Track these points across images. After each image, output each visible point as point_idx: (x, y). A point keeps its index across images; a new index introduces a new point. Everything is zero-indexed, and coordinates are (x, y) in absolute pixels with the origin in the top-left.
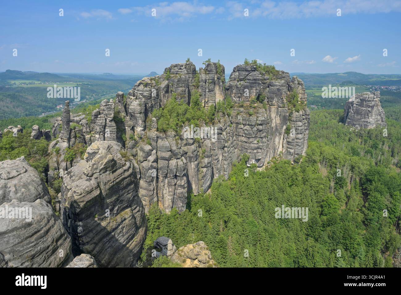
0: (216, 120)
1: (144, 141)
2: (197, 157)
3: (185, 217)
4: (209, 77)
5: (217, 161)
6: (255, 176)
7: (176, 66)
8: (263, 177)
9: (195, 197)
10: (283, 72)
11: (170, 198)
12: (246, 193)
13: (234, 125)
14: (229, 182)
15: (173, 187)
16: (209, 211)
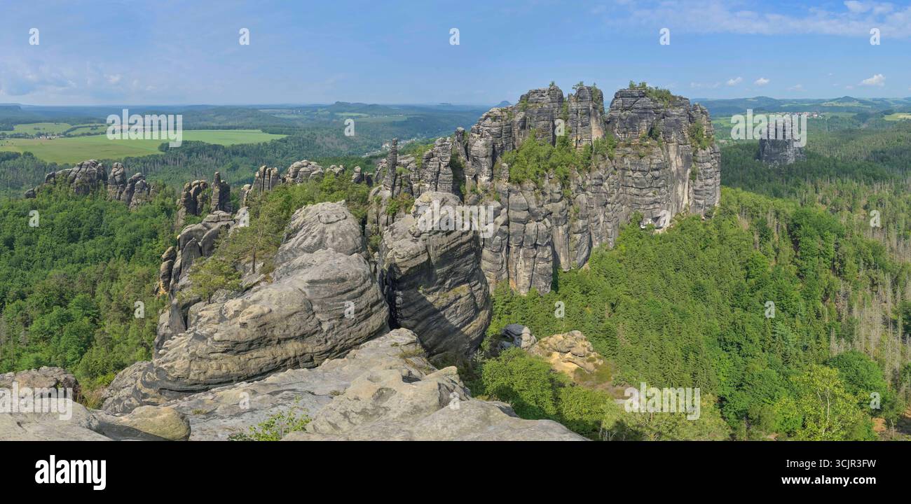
0: (594, 166)
1: (490, 195)
2: (566, 218)
3: (549, 300)
4: (582, 106)
5: (596, 223)
6: (653, 242)
7: (536, 92)
8: (666, 242)
9: (564, 275)
10: (681, 98)
11: (527, 274)
12: (641, 265)
13: (619, 172)
14: (616, 252)
15: (532, 260)
16: (587, 292)
